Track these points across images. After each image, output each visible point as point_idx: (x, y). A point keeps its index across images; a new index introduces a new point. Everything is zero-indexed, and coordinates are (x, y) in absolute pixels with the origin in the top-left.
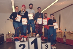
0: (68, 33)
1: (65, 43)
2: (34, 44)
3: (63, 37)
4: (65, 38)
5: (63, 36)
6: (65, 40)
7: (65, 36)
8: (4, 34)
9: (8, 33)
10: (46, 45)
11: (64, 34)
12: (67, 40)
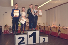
0: (62, 28)
1: (59, 37)
2: (32, 37)
3: (57, 32)
4: (59, 32)
6: (59, 34)
7: (59, 31)
8: (1, 26)
9: (6, 25)
11: (59, 28)
12: (61, 34)
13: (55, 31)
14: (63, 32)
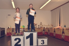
5: (62, 32)
7: (63, 32)
9: (9, 28)
10: (42, 41)
12: (66, 36)
13: (59, 33)
14: (67, 34)
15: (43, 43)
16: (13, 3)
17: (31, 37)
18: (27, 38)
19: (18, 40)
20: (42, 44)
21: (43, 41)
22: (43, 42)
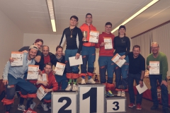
2: (89, 99)
10: (114, 103)
15: (116, 108)
16: (53, 22)
17: (92, 94)
18: (85, 96)
19: (65, 102)
20: (114, 109)
21: (118, 103)
22: (117, 106)
